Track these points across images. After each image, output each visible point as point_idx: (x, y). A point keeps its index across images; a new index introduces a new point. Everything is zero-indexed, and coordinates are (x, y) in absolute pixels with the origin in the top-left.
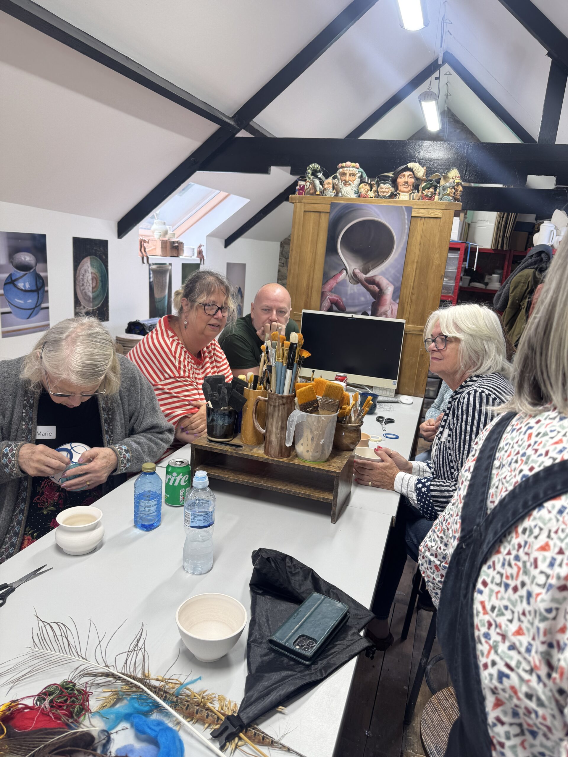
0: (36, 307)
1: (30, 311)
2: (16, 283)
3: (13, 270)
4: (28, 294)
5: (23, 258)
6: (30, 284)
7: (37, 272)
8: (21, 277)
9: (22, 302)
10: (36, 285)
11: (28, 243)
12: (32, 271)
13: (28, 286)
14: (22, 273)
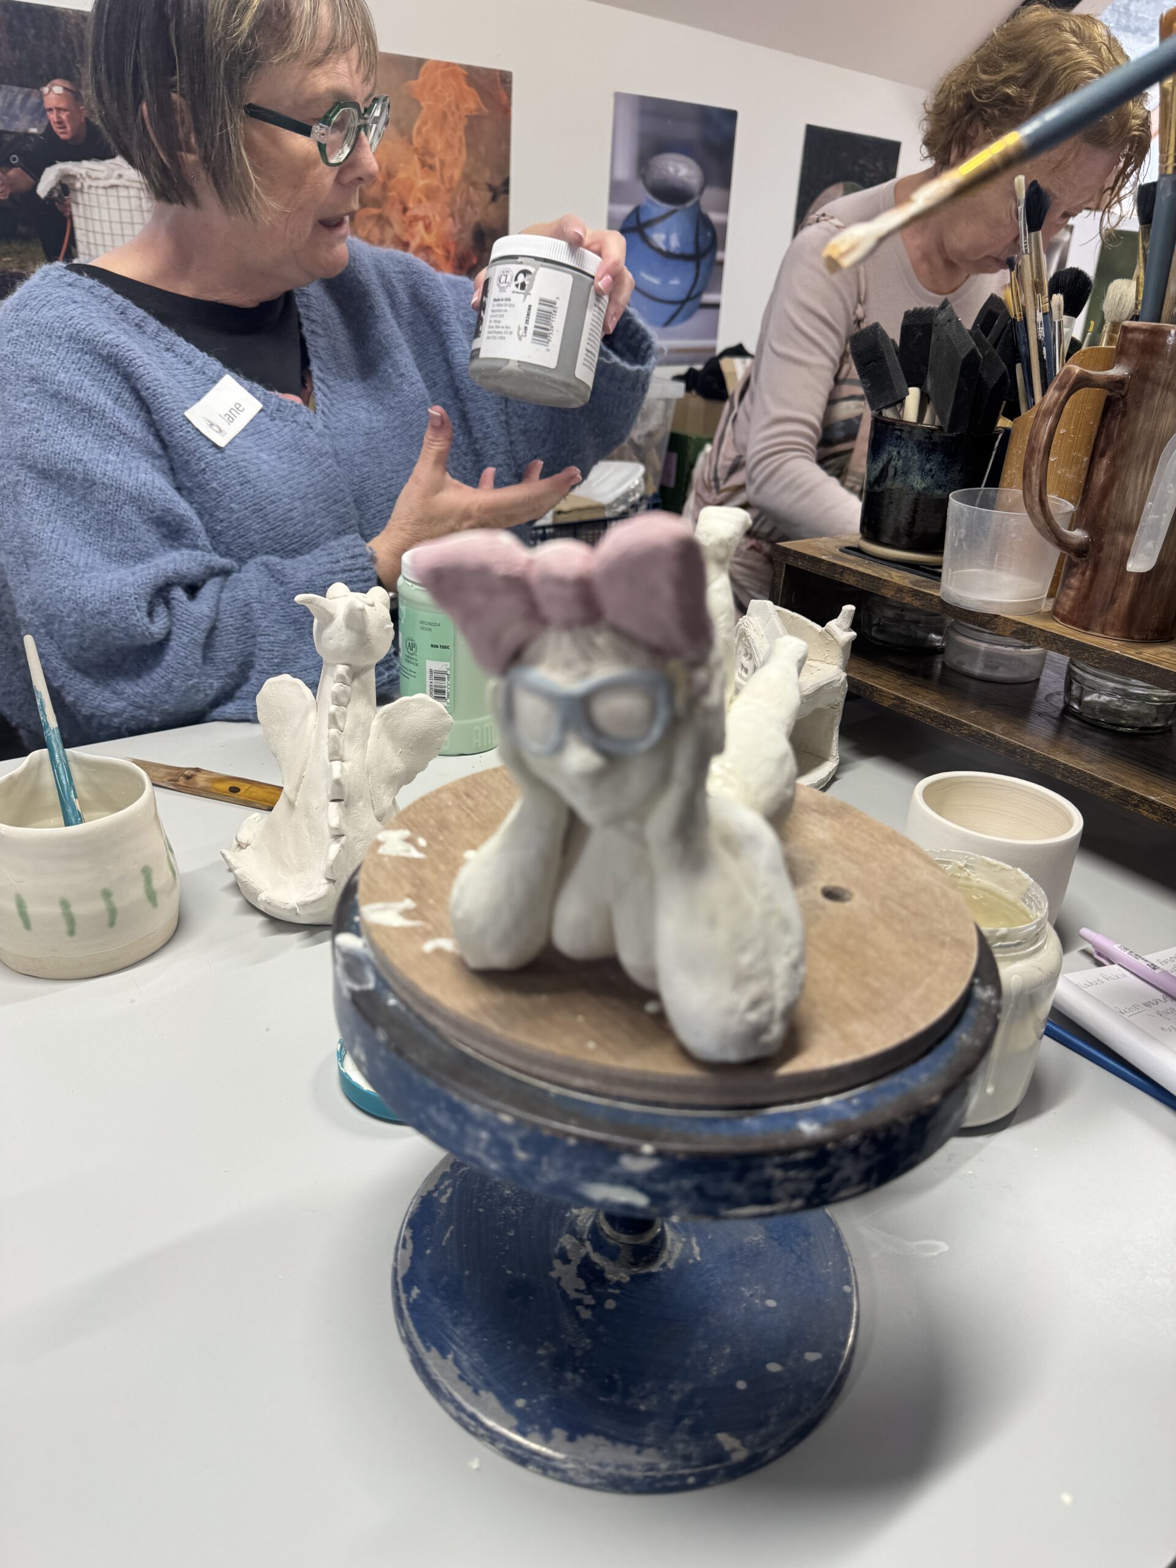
0: (689, 298)
1: (673, 308)
2: (647, 231)
3: (643, 196)
4: (672, 263)
5: (671, 169)
6: (681, 239)
7: (704, 210)
8: (663, 218)
9: (655, 281)
10: (697, 242)
11: (690, 131)
12: (690, 204)
13: (675, 244)
14: (665, 207)
